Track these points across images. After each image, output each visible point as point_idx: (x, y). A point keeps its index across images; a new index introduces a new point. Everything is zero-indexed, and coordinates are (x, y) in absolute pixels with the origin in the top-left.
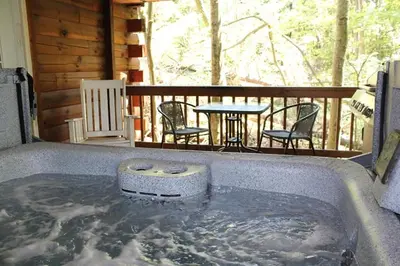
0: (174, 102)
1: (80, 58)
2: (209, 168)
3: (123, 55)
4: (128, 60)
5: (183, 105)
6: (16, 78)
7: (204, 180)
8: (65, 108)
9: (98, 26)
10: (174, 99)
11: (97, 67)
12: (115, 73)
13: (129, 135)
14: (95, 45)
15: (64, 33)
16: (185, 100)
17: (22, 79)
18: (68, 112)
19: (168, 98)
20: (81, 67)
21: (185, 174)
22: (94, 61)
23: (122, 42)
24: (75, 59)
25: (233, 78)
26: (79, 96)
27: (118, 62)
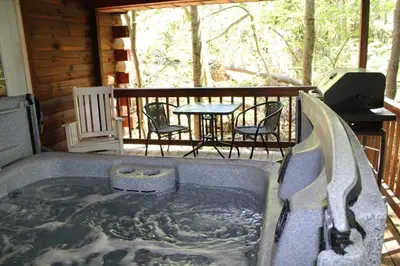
0: (157, 103)
1: (71, 67)
2: (176, 170)
3: (109, 60)
4: (115, 63)
5: (165, 106)
6: (26, 103)
7: (173, 178)
8: (61, 114)
9: (86, 36)
10: (157, 100)
11: (86, 73)
12: (103, 77)
13: (118, 135)
14: (84, 54)
15: (57, 46)
16: (167, 100)
17: (31, 103)
18: (63, 116)
19: (152, 100)
20: (73, 75)
21: (158, 176)
22: (84, 69)
23: (108, 48)
24: (68, 68)
25: (218, 67)
26: (73, 102)
27: (105, 66)
